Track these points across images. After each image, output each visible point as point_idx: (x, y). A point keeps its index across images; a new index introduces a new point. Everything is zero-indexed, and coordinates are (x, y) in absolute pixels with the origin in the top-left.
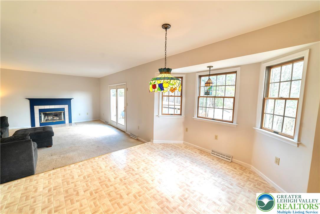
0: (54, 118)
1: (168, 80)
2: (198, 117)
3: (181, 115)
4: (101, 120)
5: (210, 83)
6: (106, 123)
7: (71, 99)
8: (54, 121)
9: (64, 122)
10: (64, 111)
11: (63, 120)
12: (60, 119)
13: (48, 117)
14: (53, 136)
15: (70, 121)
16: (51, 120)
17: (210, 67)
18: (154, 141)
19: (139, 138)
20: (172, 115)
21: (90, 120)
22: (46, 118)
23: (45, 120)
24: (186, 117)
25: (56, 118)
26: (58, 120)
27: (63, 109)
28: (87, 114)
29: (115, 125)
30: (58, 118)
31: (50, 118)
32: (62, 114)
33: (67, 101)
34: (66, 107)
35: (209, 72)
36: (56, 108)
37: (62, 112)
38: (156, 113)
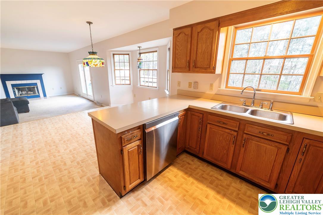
0: (28, 92)
1: (91, 60)
2: (140, 85)
3: (130, 84)
4: (75, 93)
5: (141, 59)
6: (79, 96)
7: (42, 74)
8: (28, 95)
9: (39, 96)
10: (37, 86)
11: (37, 94)
12: (34, 93)
13: (22, 92)
14: (29, 104)
15: (45, 95)
16: (26, 94)
17: (139, 47)
18: (111, 105)
19: (103, 105)
20: (123, 84)
21: (64, 94)
22: (20, 93)
23: (20, 95)
24: (134, 86)
25: (30, 93)
26: (33, 94)
27: (36, 84)
28: (61, 88)
29: (86, 96)
30: (32, 93)
31: (24, 93)
32: (36, 88)
33: (39, 76)
34: (38, 82)
35: (139, 51)
36: (28, 83)
37: (35, 86)
38: (110, 84)
